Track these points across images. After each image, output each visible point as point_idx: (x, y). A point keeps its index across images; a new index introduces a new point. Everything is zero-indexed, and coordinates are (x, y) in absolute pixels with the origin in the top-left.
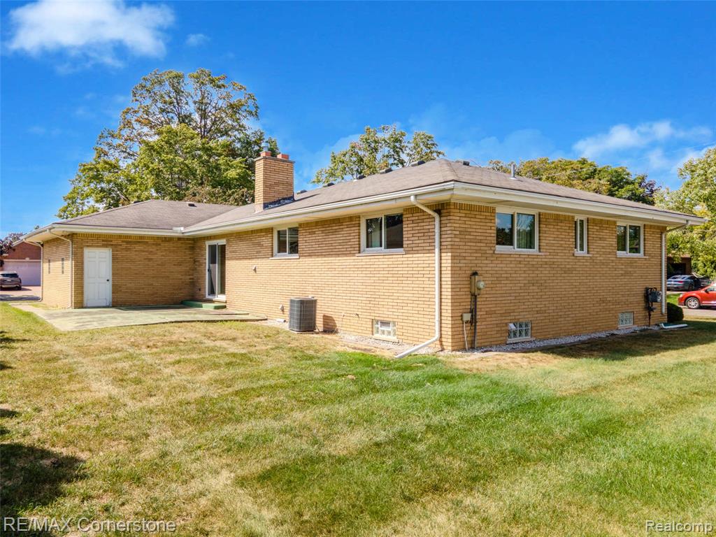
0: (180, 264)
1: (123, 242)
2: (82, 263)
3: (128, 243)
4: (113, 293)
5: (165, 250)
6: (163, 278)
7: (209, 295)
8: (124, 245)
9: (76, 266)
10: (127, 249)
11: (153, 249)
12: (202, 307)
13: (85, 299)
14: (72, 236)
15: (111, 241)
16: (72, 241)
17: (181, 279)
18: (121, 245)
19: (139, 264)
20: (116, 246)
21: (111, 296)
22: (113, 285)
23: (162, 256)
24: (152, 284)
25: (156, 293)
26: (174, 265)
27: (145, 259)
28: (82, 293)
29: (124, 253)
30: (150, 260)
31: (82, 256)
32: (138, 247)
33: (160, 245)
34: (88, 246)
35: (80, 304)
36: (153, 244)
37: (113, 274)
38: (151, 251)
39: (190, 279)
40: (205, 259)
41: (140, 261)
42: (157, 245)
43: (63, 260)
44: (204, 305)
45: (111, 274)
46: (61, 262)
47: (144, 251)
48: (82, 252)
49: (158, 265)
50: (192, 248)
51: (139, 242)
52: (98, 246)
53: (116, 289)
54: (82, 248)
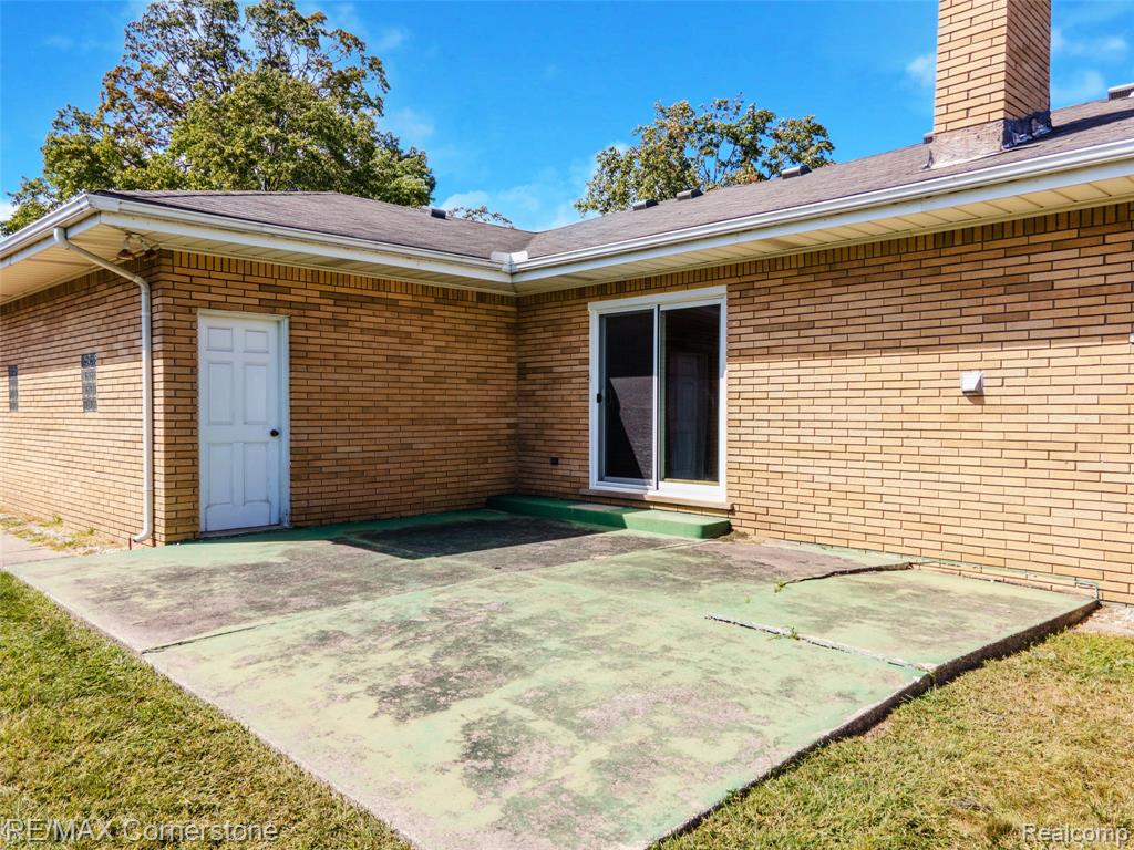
0: (481, 380)
1: (323, 294)
2: (194, 369)
3: (340, 299)
4: (293, 478)
5: (446, 332)
6: (437, 422)
7: (601, 479)
8: (329, 309)
9: (170, 378)
10: (338, 324)
11: (412, 326)
12: (624, 526)
13: (202, 505)
14: (151, 262)
15: (288, 291)
16: (150, 284)
17: (486, 427)
18: (317, 307)
19: (374, 378)
20: (305, 307)
21: (286, 492)
22: (293, 451)
23: (438, 350)
24: (409, 447)
25: (422, 476)
26: (470, 381)
27: (390, 359)
28: (194, 483)
29: (330, 336)
30: (404, 362)
31: (192, 342)
32: (370, 318)
33: (430, 312)
34: (211, 305)
35: (186, 527)
36: (413, 310)
37: (293, 410)
38: (409, 334)
39: (510, 426)
40: (586, 362)
41: (375, 364)
42: (424, 312)
43: (88, 361)
44: (629, 517)
45: (286, 411)
46: (78, 370)
47: (386, 333)
48: (193, 328)
49: (426, 380)
50: (516, 330)
51: (373, 300)
52: (244, 308)
53: (303, 464)
54: (191, 310)
